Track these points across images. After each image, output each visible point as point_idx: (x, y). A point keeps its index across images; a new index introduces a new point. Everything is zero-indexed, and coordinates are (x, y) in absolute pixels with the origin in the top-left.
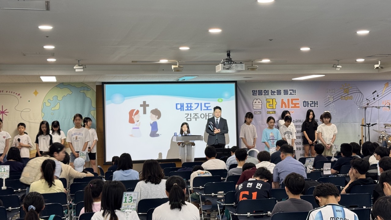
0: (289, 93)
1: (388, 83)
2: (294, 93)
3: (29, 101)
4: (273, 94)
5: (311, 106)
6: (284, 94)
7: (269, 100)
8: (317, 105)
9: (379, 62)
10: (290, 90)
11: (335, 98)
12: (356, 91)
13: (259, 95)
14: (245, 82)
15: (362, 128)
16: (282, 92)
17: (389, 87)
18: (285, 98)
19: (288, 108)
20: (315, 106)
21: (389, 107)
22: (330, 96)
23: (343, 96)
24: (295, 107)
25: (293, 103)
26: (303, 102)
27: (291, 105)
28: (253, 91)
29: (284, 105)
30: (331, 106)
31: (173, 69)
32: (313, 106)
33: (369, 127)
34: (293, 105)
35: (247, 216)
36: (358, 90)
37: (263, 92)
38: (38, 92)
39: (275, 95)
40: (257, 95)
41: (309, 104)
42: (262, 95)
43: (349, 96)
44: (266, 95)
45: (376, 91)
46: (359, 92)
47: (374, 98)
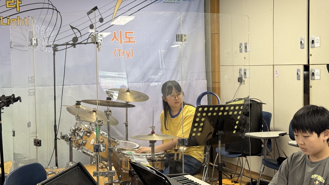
12: (41, 6)
23: (4, 15)
36: (47, 2)
45: (95, 8)
46: (51, 7)
47: (93, 24)
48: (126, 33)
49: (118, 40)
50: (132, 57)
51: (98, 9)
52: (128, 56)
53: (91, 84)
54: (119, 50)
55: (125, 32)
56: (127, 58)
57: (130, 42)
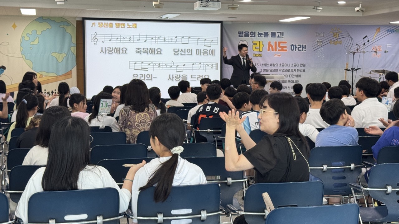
0: (277, 36)
1: (380, 28)
2: (282, 36)
3: (8, 34)
4: (260, 36)
5: (298, 50)
6: (272, 37)
7: (256, 42)
8: (305, 49)
9: (360, 5)
10: (277, 33)
11: (323, 42)
12: (346, 36)
13: (245, 36)
14: (231, 22)
15: (346, 72)
16: (270, 34)
17: (381, 33)
18: (273, 40)
19: (275, 51)
20: (303, 50)
21: (376, 52)
22: (319, 40)
23: (333, 40)
24: (282, 50)
25: (281, 46)
26: (291, 45)
27: (278, 48)
28: (239, 32)
29: (270, 47)
30: (320, 51)
31: (154, 5)
32: (301, 50)
33: (353, 71)
34: (280, 49)
35: (207, 131)
36: (348, 34)
37: (250, 33)
38: (16, 25)
39: (262, 37)
40: (243, 37)
41: (297, 47)
42: (248, 36)
43: (339, 40)
44: (253, 37)
45: (366, 36)
46: (349, 36)
47: (365, 43)
48: (378, 47)
52: (379, 56)
57: (380, 50)
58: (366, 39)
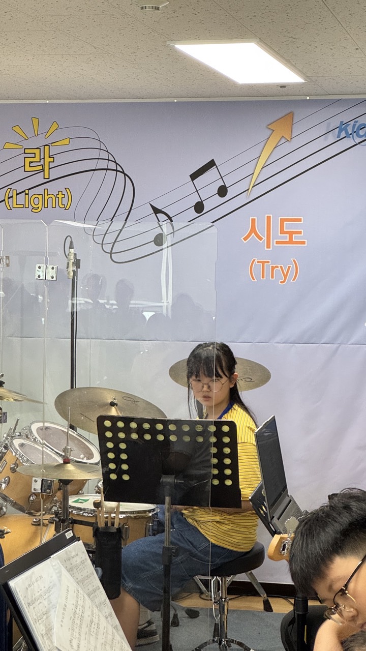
1: (291, 115)
12: (92, 165)
17: (296, 143)
23: (20, 187)
36: (104, 155)
43: (53, 187)
45: (211, 164)
46: (113, 166)
47: (202, 201)
48: (282, 221)
49: (261, 239)
50: (294, 280)
51: (217, 167)
52: (285, 276)
53: (191, 340)
54: (263, 263)
55: (281, 219)
56: (281, 282)
57: (291, 242)
58: (209, 182)
